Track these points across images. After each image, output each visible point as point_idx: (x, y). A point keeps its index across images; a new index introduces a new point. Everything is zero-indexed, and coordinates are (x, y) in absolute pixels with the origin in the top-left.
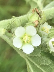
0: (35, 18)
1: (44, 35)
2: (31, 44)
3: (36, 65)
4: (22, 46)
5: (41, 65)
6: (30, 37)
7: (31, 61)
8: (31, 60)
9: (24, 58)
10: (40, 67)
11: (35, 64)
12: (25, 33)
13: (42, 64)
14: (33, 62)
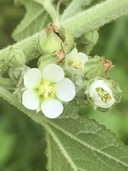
0: (53, 44)
1: (76, 75)
2: (56, 98)
3: (69, 134)
4: (40, 104)
5: (80, 135)
6: (52, 84)
7: (56, 129)
8: (57, 127)
9: (42, 123)
10: (78, 137)
11: (66, 133)
12: (42, 79)
13: (81, 132)
14: (61, 129)
